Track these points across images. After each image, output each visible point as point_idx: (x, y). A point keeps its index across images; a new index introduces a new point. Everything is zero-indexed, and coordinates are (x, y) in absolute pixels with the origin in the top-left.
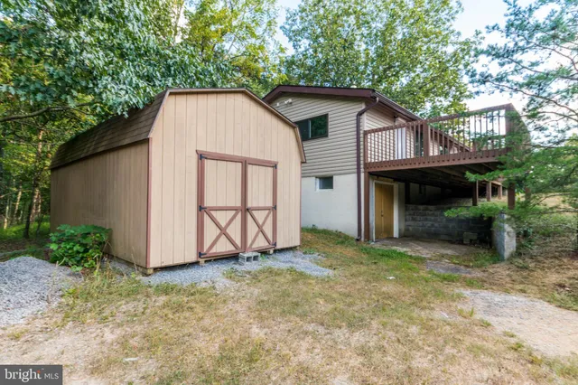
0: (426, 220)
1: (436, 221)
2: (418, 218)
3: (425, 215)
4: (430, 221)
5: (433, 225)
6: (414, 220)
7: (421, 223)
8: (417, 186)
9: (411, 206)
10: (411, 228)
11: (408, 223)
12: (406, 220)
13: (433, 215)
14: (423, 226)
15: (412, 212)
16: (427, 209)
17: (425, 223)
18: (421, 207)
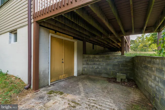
0: (94, 64)
1: (99, 64)
2: (90, 63)
3: (94, 61)
4: (97, 64)
5: (98, 68)
6: (87, 64)
7: (91, 66)
8: (91, 45)
9: (86, 56)
10: (86, 69)
11: (84, 66)
12: (83, 64)
13: (98, 61)
14: (92, 68)
15: (86, 59)
16: (95, 57)
17: (94, 66)
18: (92, 56)
